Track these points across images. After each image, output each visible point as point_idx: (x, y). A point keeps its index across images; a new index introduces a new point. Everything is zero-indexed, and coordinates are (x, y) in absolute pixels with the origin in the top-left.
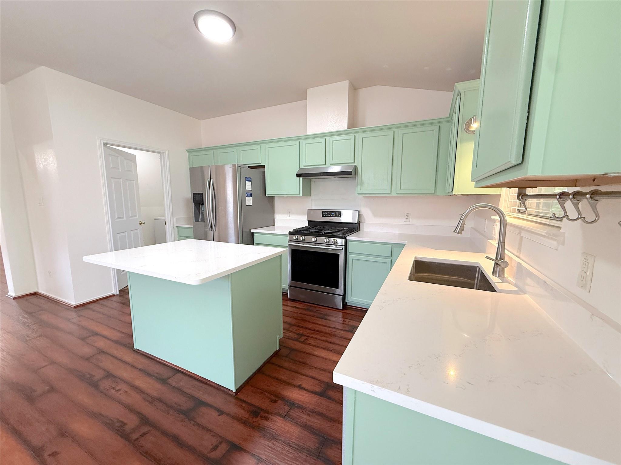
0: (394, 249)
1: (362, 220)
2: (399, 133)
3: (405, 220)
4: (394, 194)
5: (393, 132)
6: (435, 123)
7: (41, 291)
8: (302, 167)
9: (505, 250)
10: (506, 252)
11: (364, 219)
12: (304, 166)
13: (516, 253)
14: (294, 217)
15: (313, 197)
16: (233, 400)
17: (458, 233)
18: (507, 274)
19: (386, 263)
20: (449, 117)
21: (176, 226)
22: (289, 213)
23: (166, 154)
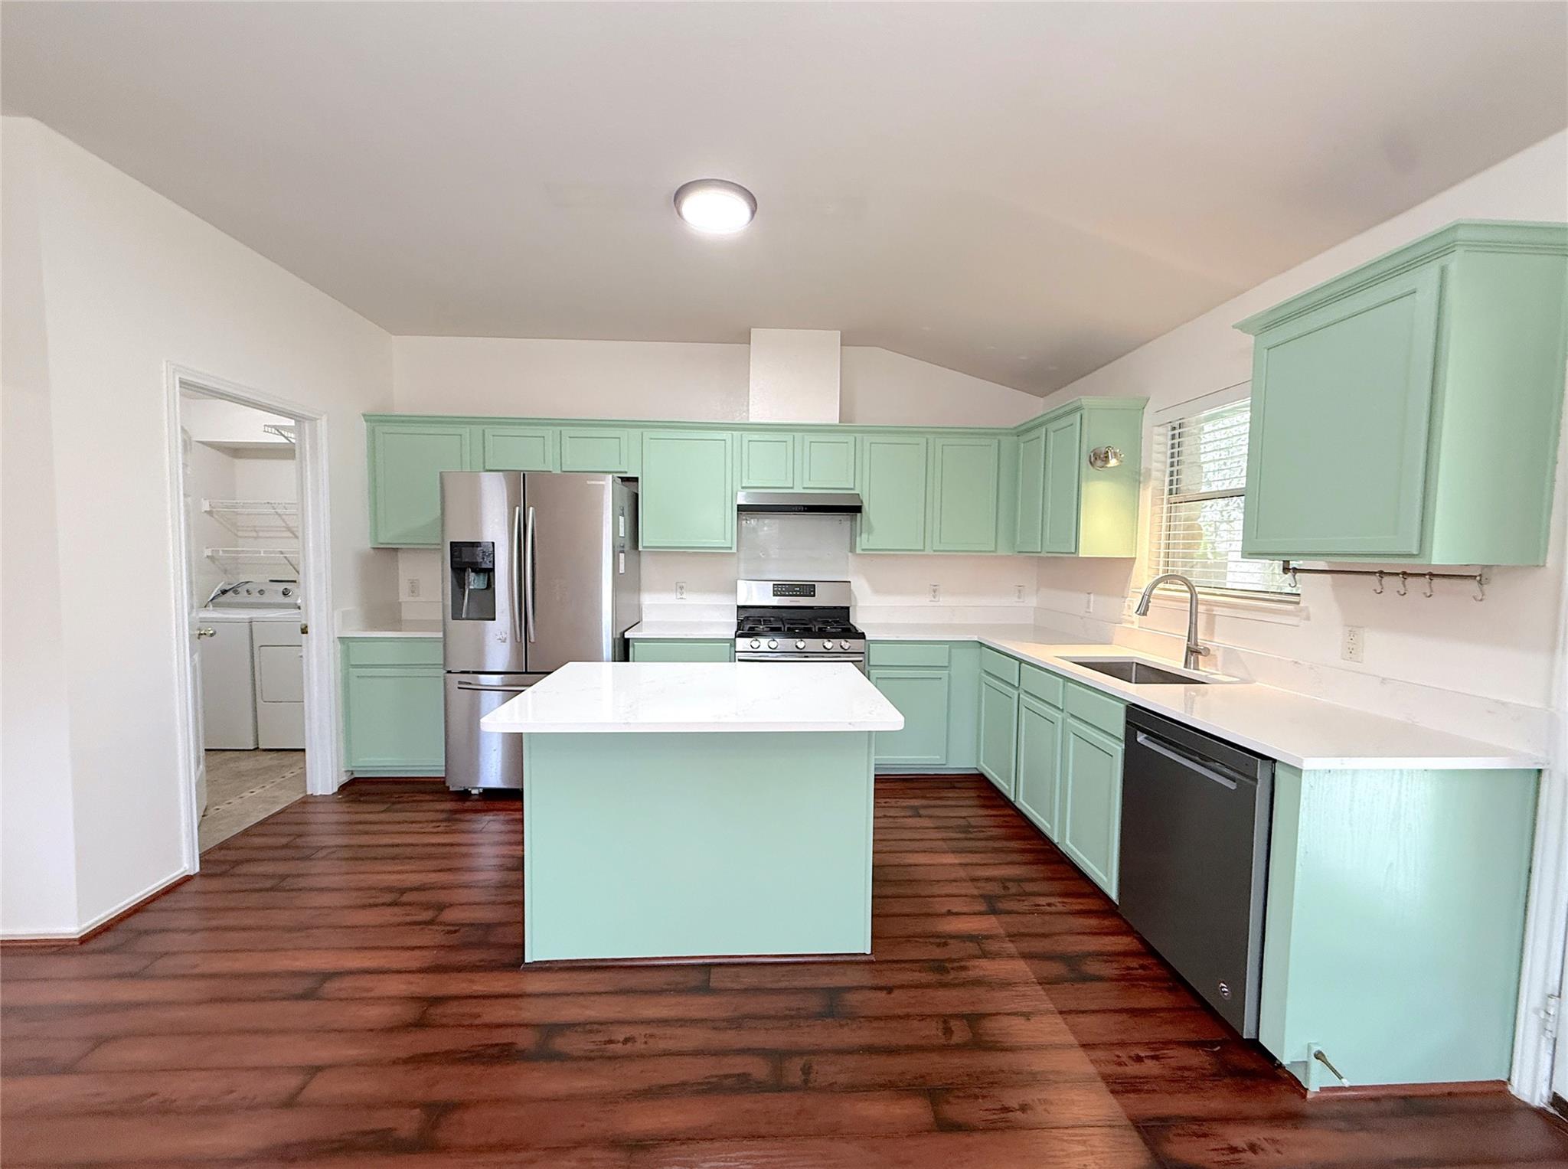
0: (954, 652)
1: (852, 602)
2: (936, 443)
3: (931, 598)
4: (928, 552)
5: (925, 441)
8: (738, 489)
11: (855, 598)
12: (744, 488)
14: (691, 599)
15: (741, 554)
21: (338, 638)
22: (679, 590)
23: (322, 425)
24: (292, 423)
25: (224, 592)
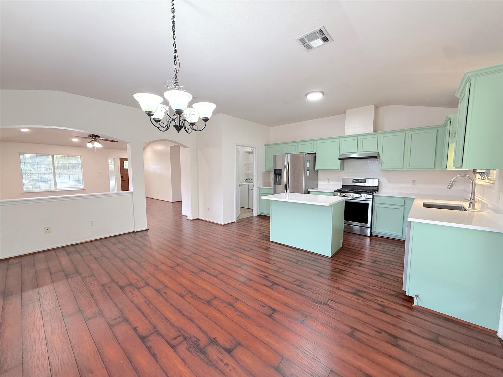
0: (407, 201)
1: (380, 185)
2: (409, 134)
3: (412, 185)
4: (404, 169)
5: (404, 133)
6: (435, 128)
7: (200, 218)
8: (341, 154)
9: (475, 196)
10: (476, 197)
11: (382, 184)
12: (342, 153)
13: (482, 198)
14: (331, 183)
15: (345, 171)
16: (329, 261)
17: (449, 188)
18: (477, 207)
19: (401, 209)
20: (444, 124)
21: (258, 188)
22: (328, 180)
23: (257, 148)
24: (252, 148)
25: (246, 179)
